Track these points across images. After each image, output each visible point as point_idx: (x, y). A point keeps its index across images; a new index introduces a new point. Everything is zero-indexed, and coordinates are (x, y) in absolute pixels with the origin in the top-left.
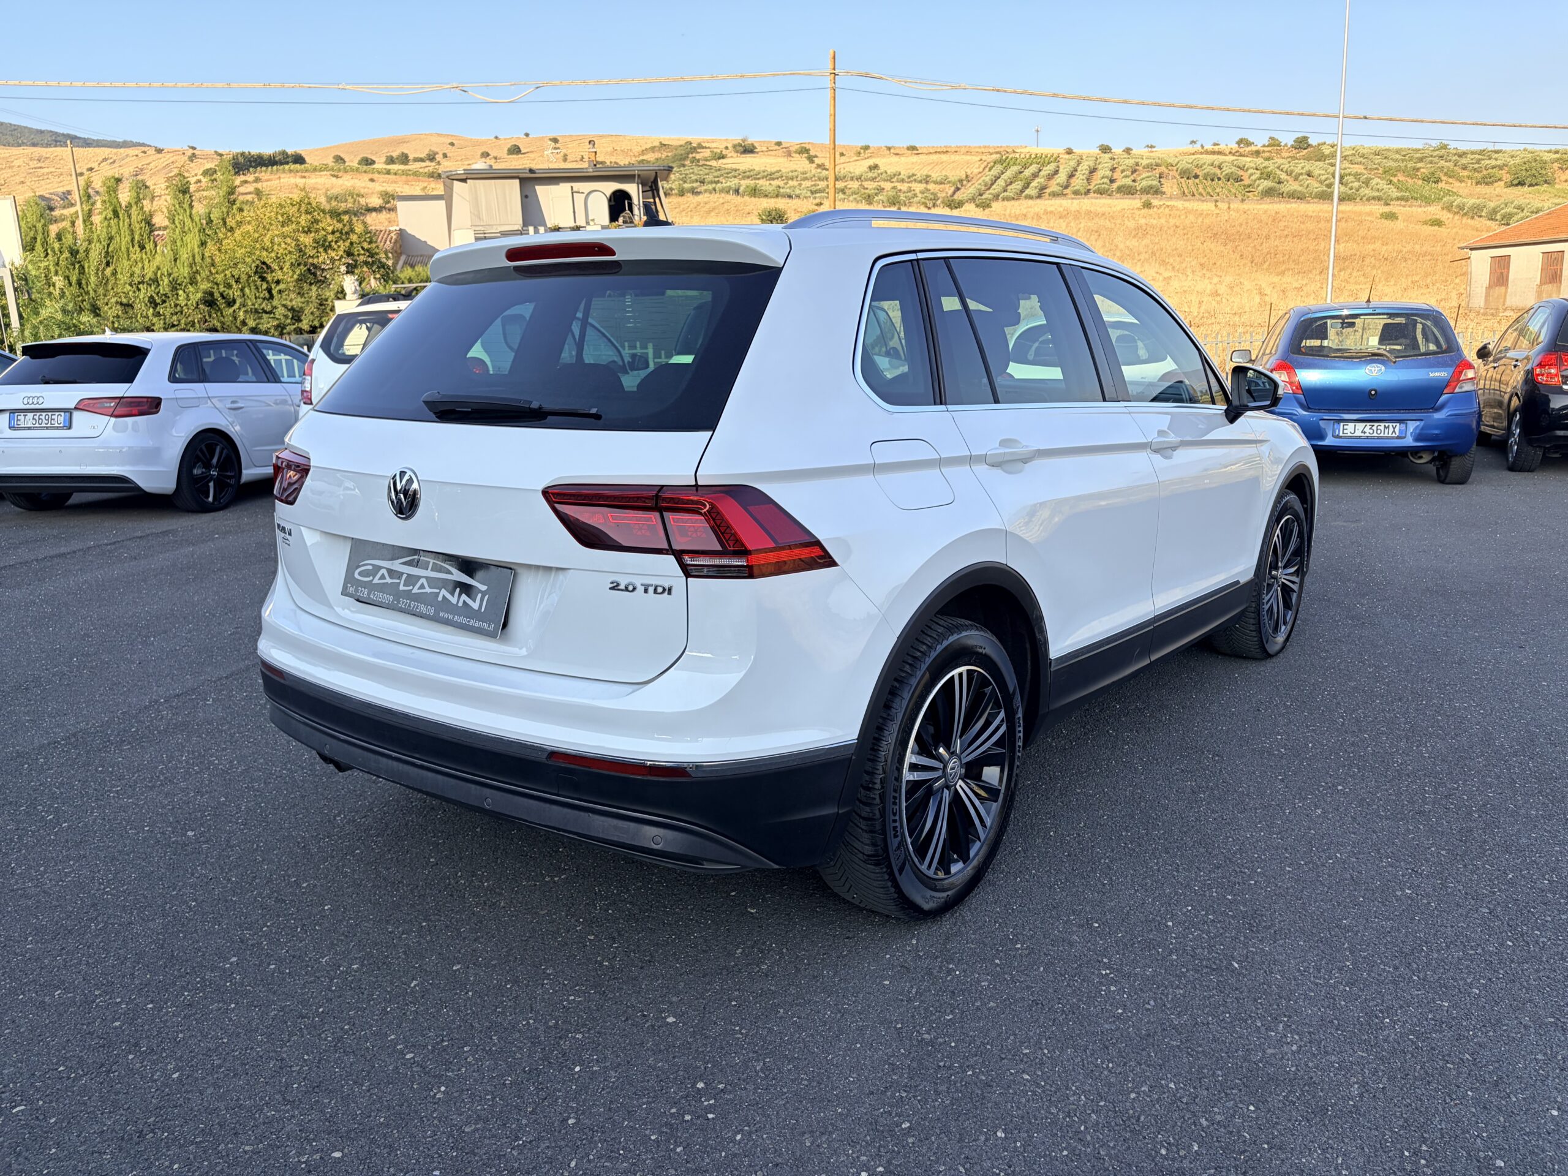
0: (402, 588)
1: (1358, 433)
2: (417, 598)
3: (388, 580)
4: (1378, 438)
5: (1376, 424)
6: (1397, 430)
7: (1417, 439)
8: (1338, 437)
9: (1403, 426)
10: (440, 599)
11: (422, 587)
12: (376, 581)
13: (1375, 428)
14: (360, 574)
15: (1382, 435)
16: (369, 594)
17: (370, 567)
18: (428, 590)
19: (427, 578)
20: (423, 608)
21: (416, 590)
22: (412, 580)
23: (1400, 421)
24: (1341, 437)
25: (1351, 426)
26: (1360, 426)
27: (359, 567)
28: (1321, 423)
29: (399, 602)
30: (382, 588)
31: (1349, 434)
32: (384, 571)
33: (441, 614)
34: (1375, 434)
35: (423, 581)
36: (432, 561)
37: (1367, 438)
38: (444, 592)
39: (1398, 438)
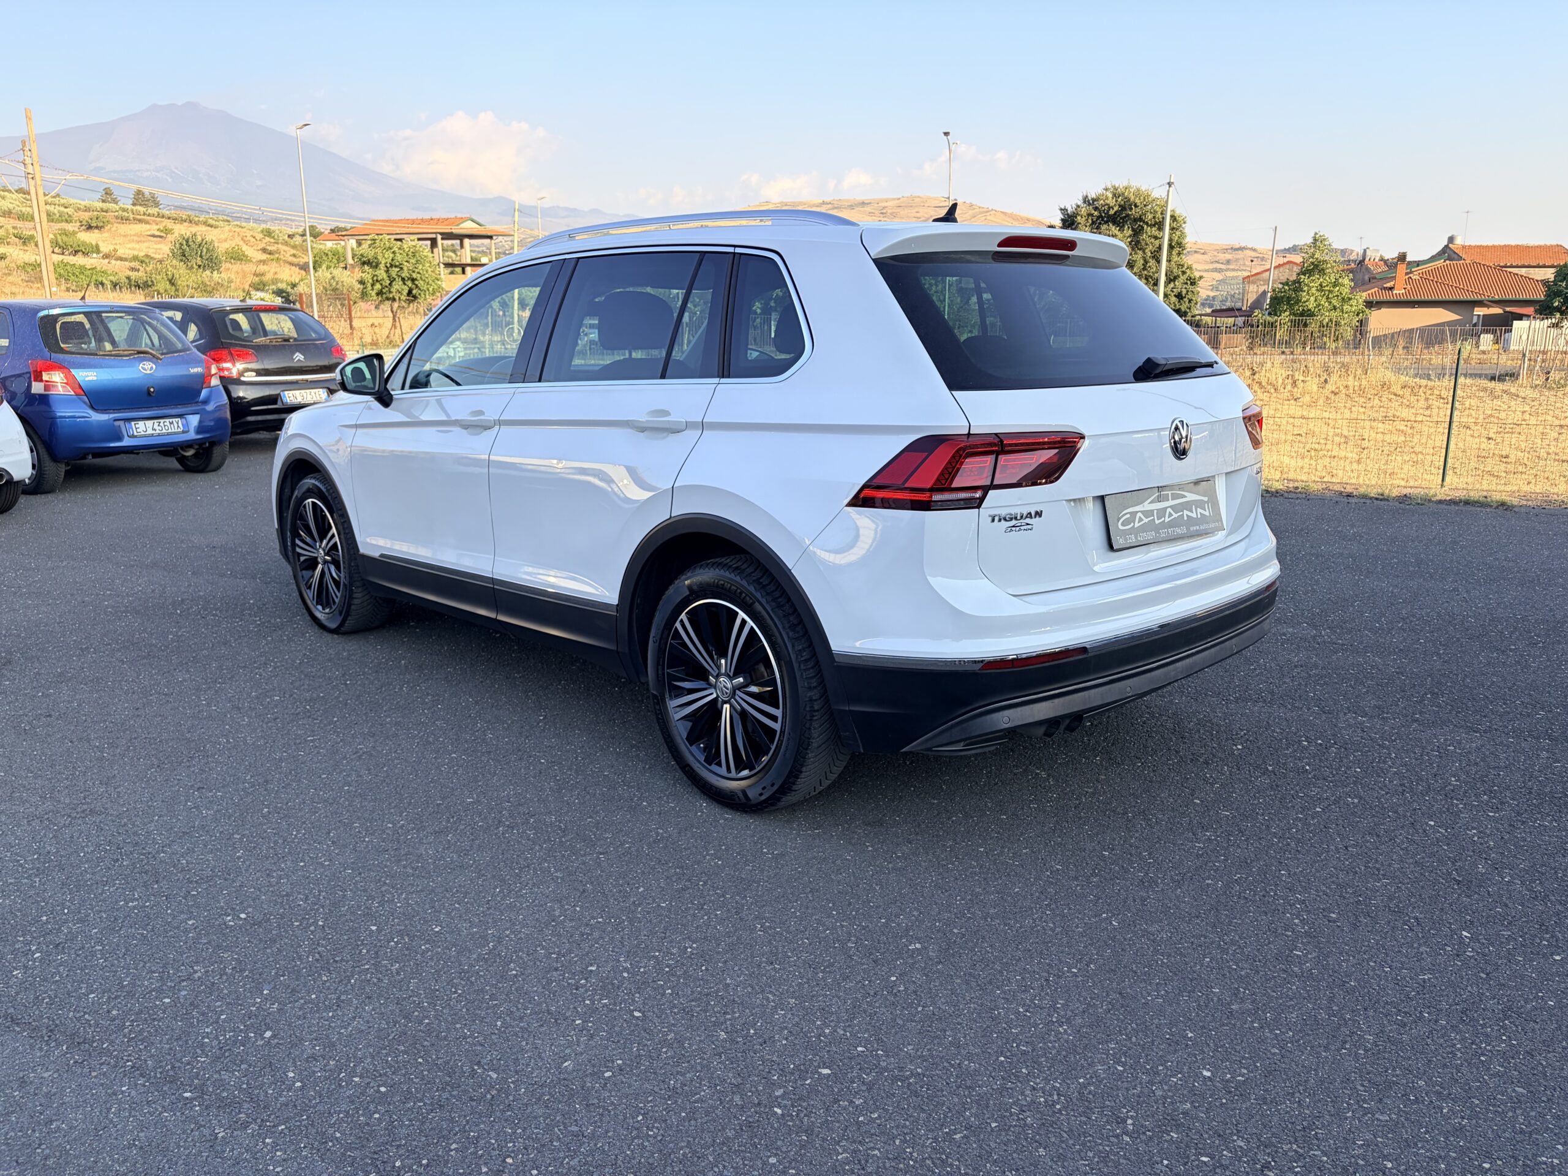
0: (1157, 522)
1: (150, 431)
2: (1171, 524)
3: (1146, 520)
4: (168, 434)
5: (162, 421)
6: (180, 425)
7: (198, 432)
8: (133, 436)
9: (184, 420)
10: (1186, 518)
11: (1170, 515)
12: (1137, 525)
13: (162, 424)
14: (1123, 524)
15: (170, 431)
16: (1136, 538)
17: (1128, 516)
18: (1175, 515)
19: (1170, 507)
20: (1179, 531)
21: (1167, 520)
22: (1162, 512)
23: (180, 416)
24: (136, 437)
25: (141, 424)
26: (149, 423)
27: (1119, 519)
28: (117, 423)
29: (1160, 533)
30: (1144, 528)
31: (143, 433)
32: (1139, 514)
33: (1191, 529)
34: (164, 431)
35: (1169, 510)
36: (1170, 493)
37: (159, 435)
38: (1186, 512)
39: (183, 432)
